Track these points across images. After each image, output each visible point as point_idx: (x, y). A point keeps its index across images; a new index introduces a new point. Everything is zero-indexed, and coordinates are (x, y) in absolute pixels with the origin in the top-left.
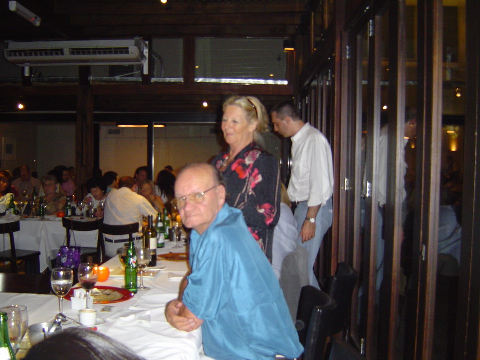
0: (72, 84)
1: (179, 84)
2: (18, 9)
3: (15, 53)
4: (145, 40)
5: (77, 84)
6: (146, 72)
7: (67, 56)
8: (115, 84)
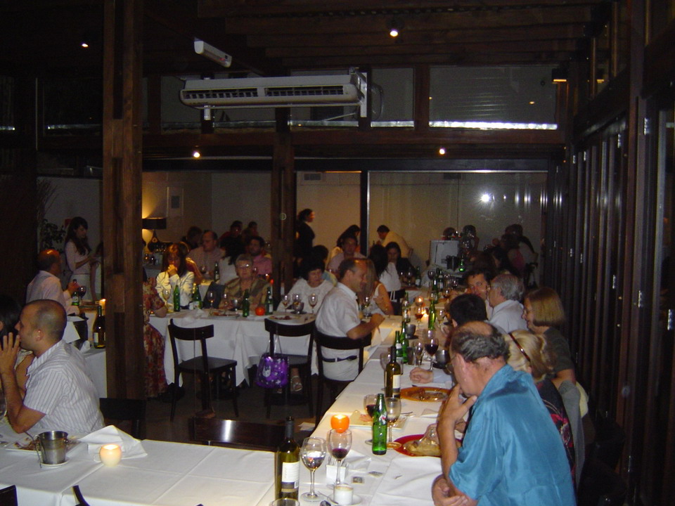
0: (266, 130)
1: (408, 129)
2: (205, 51)
3: (194, 93)
4: (361, 70)
5: (273, 130)
6: (364, 114)
7: (262, 97)
8: (322, 130)
